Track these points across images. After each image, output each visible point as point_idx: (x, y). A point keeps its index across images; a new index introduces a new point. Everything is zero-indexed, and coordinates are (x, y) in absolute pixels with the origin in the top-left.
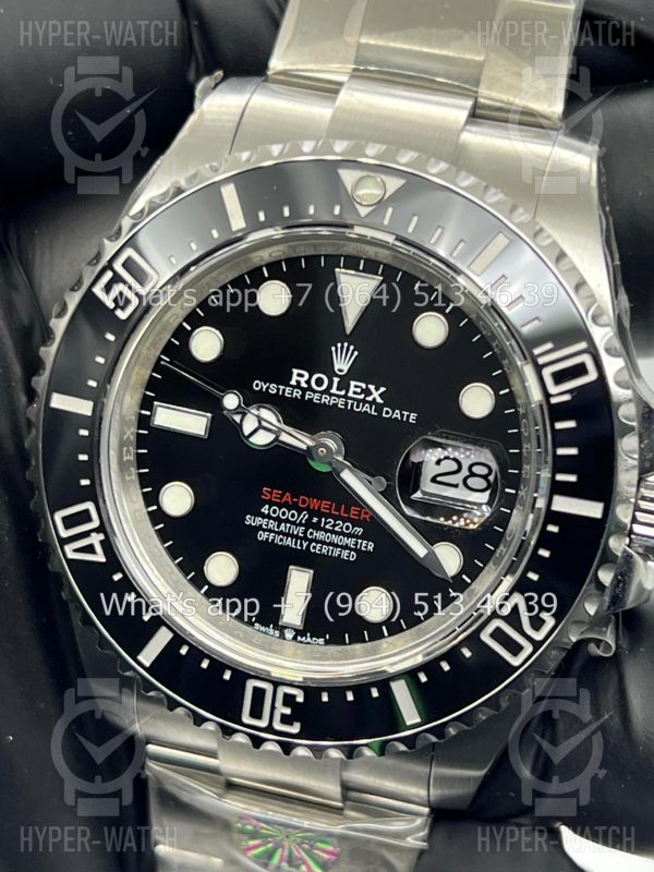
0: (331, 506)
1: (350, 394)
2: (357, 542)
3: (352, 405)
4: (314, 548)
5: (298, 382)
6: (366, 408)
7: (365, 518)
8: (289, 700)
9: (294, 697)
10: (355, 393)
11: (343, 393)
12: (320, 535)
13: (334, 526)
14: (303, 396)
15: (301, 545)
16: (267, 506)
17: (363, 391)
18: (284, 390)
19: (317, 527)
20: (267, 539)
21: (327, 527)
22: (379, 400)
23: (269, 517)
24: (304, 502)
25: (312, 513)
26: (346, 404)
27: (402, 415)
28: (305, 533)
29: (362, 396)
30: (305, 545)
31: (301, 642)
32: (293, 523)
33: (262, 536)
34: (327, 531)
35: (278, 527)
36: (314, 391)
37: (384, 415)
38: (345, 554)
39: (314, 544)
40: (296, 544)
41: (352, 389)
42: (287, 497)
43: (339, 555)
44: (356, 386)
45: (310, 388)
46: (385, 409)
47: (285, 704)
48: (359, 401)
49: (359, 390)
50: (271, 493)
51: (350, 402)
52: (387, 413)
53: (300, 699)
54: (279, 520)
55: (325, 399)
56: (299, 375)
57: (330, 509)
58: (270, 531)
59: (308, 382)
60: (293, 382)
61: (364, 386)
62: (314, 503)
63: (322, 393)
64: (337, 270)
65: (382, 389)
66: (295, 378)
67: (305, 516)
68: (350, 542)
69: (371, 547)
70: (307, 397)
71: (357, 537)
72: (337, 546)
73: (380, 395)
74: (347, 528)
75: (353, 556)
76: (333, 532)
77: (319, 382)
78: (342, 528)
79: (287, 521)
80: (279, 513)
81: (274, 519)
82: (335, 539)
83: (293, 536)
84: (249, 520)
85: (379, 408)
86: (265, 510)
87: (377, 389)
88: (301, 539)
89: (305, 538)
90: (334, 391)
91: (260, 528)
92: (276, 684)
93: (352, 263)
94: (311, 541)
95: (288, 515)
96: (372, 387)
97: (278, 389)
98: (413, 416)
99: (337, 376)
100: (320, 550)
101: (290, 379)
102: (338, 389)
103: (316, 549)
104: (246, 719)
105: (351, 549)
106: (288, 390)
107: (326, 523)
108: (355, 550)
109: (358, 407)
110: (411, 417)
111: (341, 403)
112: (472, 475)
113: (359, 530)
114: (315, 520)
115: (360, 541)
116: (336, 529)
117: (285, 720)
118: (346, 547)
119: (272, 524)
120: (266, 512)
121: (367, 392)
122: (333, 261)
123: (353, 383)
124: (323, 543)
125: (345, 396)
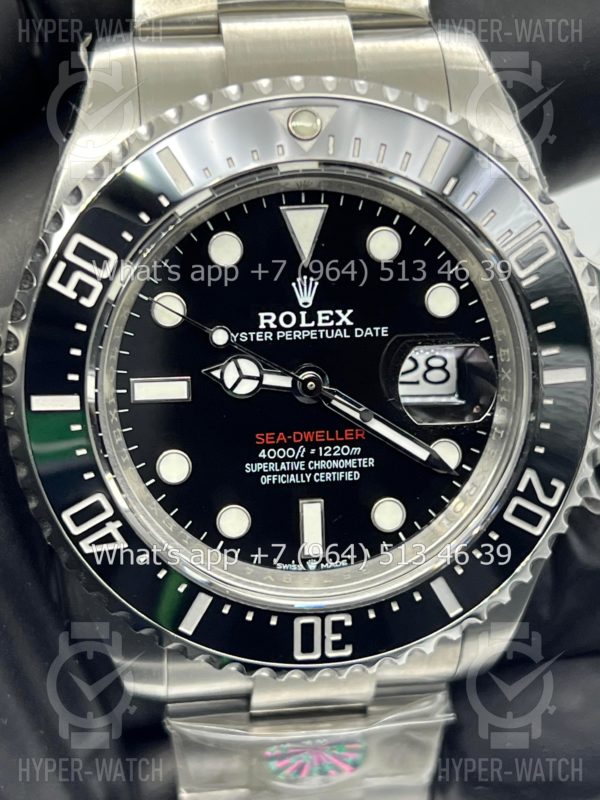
0: (325, 434)
1: (320, 324)
2: (358, 462)
3: (324, 333)
4: (318, 477)
5: (266, 324)
6: (338, 333)
7: (360, 437)
8: (338, 627)
9: (342, 622)
10: (324, 321)
11: (312, 324)
12: (321, 464)
13: (332, 452)
14: (274, 336)
15: (305, 478)
16: (263, 451)
17: (331, 318)
18: (255, 336)
19: (317, 457)
20: (271, 482)
21: (326, 454)
22: (349, 323)
23: (267, 460)
24: (298, 437)
25: (308, 446)
26: (318, 334)
27: (374, 332)
28: (306, 466)
29: (332, 323)
30: (308, 477)
31: (325, 569)
32: (293, 460)
33: (265, 480)
34: (326, 459)
35: (279, 467)
36: (285, 330)
37: (357, 336)
38: (349, 476)
39: (317, 474)
40: (300, 479)
41: (320, 318)
42: (281, 437)
43: (343, 478)
44: (324, 315)
45: (280, 328)
46: (356, 330)
47: (334, 631)
48: (329, 328)
49: (327, 318)
50: (264, 437)
51: (321, 331)
52: (359, 333)
53: (348, 623)
54: (278, 461)
55: (297, 335)
56: (267, 318)
57: (325, 437)
58: (272, 473)
59: (276, 322)
60: (262, 326)
61: (331, 313)
62: (308, 436)
63: (293, 329)
64: (281, 208)
65: (350, 312)
66: (263, 321)
67: (302, 450)
68: (351, 463)
69: (371, 462)
70: (279, 337)
71: (356, 457)
72: (339, 470)
73: (349, 318)
74: (345, 450)
75: (357, 476)
76: (332, 458)
77: (288, 319)
78: (340, 452)
79: (286, 459)
80: (277, 453)
81: (274, 461)
82: (335, 464)
83: (295, 472)
84: (249, 468)
85: (350, 330)
86: (262, 454)
87: (344, 313)
88: (304, 472)
89: (307, 471)
90: (303, 324)
91: (261, 473)
92: (322, 615)
93: (293, 198)
94: (313, 472)
95: (286, 453)
96: (339, 312)
97: (249, 336)
98: (384, 330)
99: (304, 309)
100: (324, 478)
101: (259, 323)
102: (308, 321)
103: (320, 478)
104: (299, 656)
105: (353, 470)
106: (259, 335)
107: (324, 452)
108: (357, 469)
109: (330, 334)
110: (383, 331)
111: (312, 334)
112: (430, 368)
113: (357, 450)
114: (313, 451)
115: (360, 460)
116: (335, 454)
117: (337, 646)
118: (348, 469)
119: (272, 466)
120: (264, 456)
121: (336, 318)
122: (275, 200)
123: (320, 313)
124: (325, 470)
125: (316, 327)
